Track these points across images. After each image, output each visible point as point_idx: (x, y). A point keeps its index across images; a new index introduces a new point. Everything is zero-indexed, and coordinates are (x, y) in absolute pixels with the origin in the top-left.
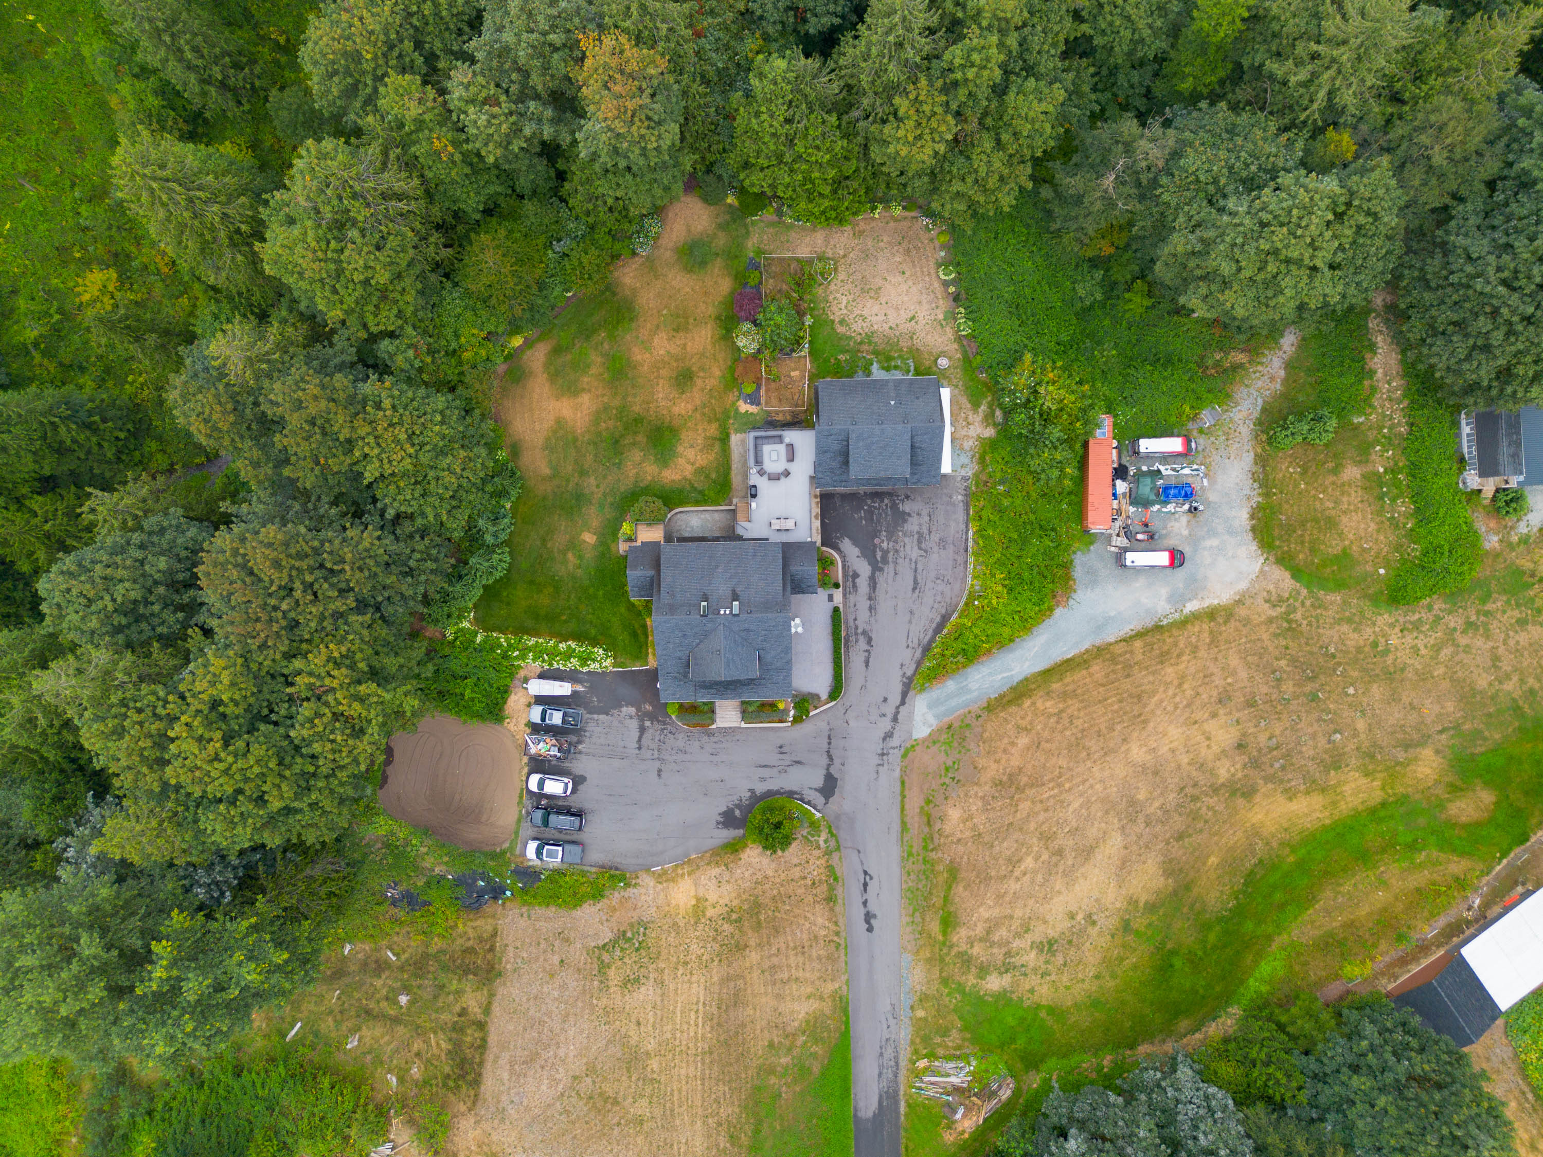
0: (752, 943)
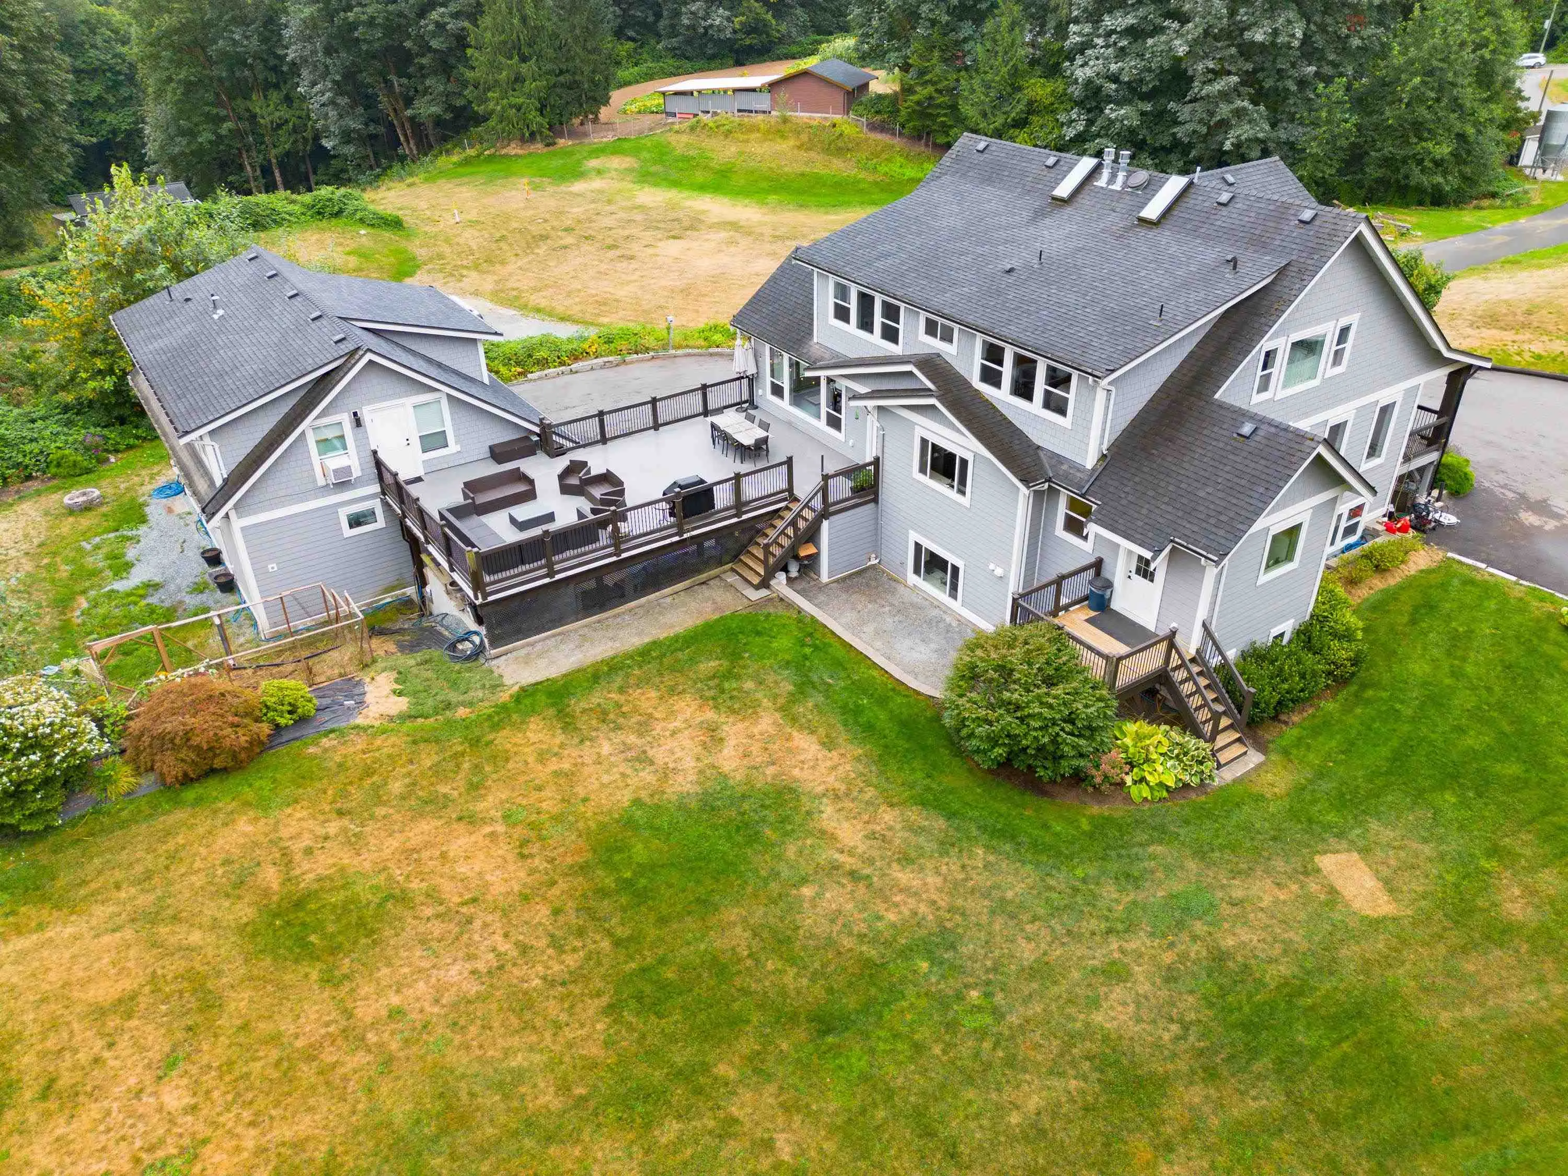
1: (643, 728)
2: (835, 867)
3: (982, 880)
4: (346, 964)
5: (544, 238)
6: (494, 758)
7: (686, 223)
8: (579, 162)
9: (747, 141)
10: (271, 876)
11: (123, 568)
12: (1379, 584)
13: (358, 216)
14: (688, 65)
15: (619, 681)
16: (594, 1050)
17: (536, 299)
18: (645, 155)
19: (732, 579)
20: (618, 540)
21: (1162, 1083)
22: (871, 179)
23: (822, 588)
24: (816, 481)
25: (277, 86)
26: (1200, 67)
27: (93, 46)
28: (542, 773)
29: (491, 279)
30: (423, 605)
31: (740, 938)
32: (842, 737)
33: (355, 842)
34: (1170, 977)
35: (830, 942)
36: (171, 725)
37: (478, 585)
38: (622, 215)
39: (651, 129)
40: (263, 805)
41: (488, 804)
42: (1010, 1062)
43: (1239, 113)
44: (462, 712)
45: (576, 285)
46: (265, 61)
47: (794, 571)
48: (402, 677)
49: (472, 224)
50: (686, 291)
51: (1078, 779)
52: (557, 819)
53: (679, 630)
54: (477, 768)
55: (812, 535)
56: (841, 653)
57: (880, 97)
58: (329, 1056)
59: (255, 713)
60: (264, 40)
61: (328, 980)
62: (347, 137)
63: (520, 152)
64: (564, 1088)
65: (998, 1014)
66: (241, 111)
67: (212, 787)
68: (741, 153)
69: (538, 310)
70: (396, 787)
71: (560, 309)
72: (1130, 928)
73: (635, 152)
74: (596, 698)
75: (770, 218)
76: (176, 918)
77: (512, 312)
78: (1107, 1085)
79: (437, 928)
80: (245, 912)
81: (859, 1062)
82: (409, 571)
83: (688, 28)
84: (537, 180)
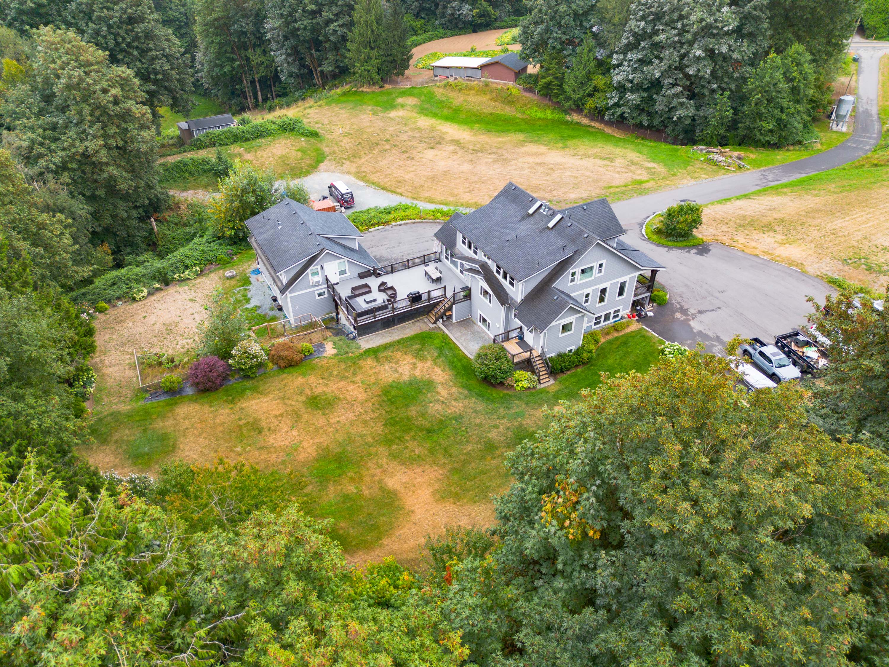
1: (397, 362)
2: (439, 400)
3: (472, 405)
4: (327, 412)
5: (377, 144)
6: (359, 367)
7: (437, 140)
8: (394, 99)
9: (469, 95)
10: (308, 391)
11: (248, 300)
12: (616, 335)
13: (301, 131)
14: (449, 32)
15: (391, 349)
16: (380, 432)
17: (373, 178)
18: (423, 98)
19: (426, 320)
20: (394, 309)
21: (497, 448)
22: (521, 117)
23: (453, 324)
24: (452, 294)
25: (259, 46)
26: (666, 82)
27: (171, 9)
28: (371, 372)
29: (355, 165)
30: (338, 320)
31: (414, 413)
32: (447, 368)
33: (326, 385)
34: (508, 428)
35: (434, 416)
36: (282, 354)
37: (356, 321)
38: (410, 133)
39: (427, 83)
40: (304, 375)
41: (357, 379)
42: (467, 441)
43: (682, 104)
44: (350, 355)
45: (389, 172)
46: (254, 35)
47: (445, 319)
48: (334, 344)
49: (347, 134)
50: (433, 178)
51: (502, 384)
52: (374, 384)
53: (409, 335)
54: (355, 370)
55: (450, 309)
56: (452, 346)
57: (530, 75)
58: (325, 428)
59: (300, 352)
60: (255, 25)
61: (324, 414)
62: (290, 75)
63: (368, 90)
64: (373, 438)
65: (467, 432)
66: (243, 55)
67: (291, 369)
68: (465, 101)
69: (373, 183)
70: (335, 373)
71: (382, 183)
72: (503, 417)
73: (418, 96)
74: (385, 354)
75: (473, 138)
76: (288, 399)
77: (362, 184)
78: (486, 447)
79: (346, 406)
80: (303, 398)
81: (435, 439)
82: (335, 310)
83: (450, 15)
84: (375, 108)
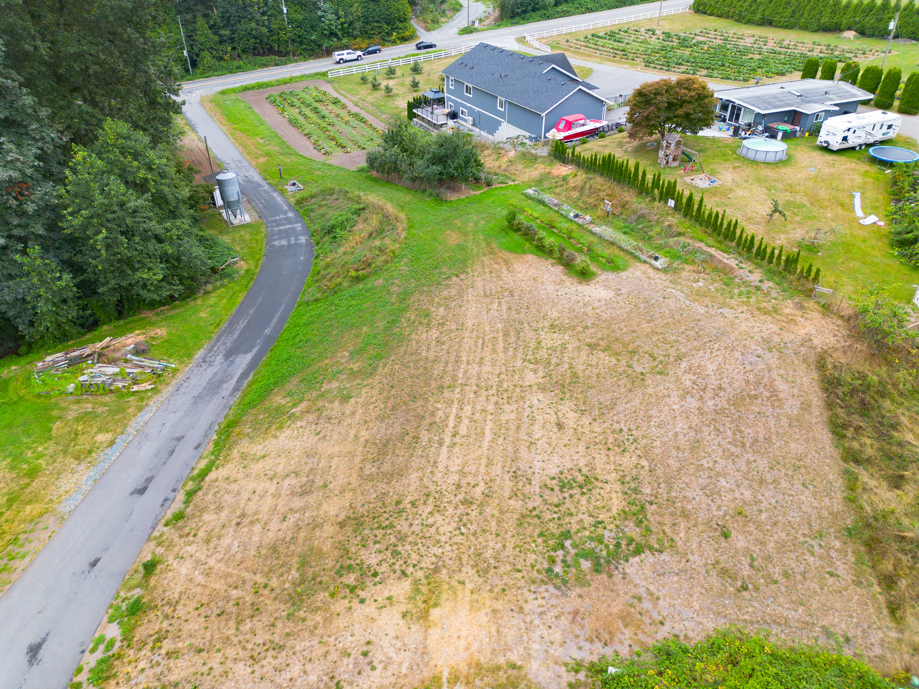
0: (329, 530)
